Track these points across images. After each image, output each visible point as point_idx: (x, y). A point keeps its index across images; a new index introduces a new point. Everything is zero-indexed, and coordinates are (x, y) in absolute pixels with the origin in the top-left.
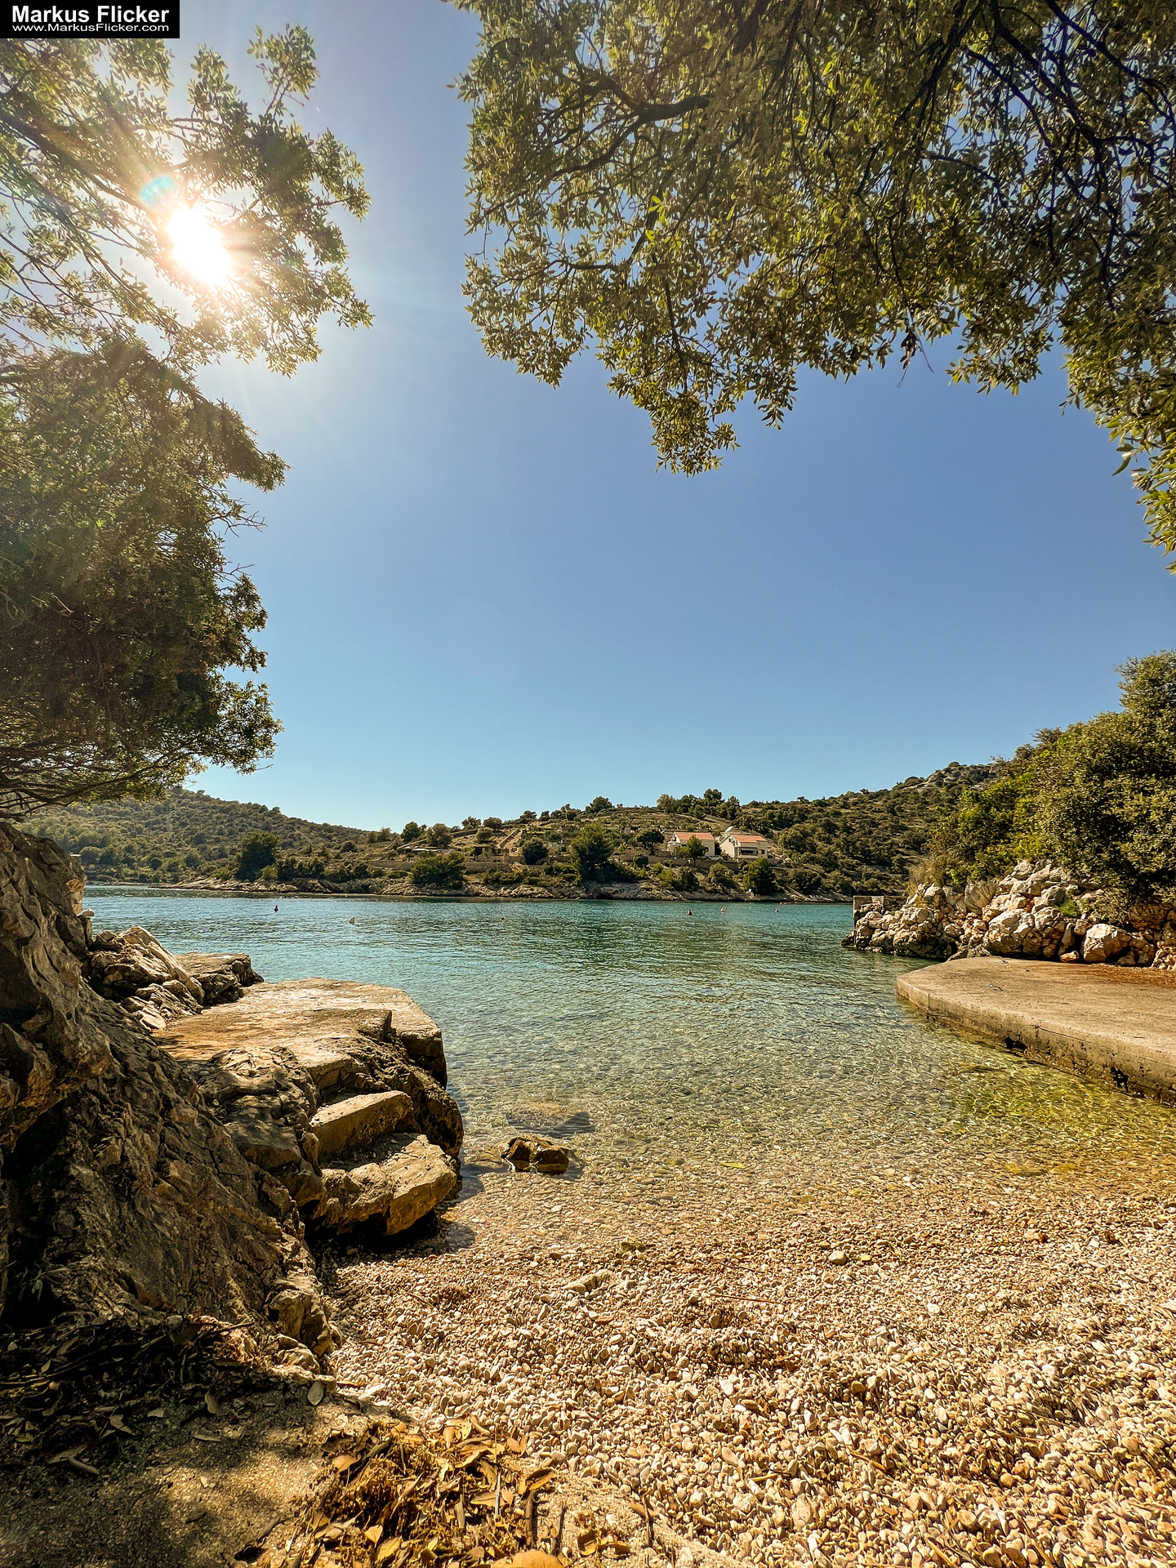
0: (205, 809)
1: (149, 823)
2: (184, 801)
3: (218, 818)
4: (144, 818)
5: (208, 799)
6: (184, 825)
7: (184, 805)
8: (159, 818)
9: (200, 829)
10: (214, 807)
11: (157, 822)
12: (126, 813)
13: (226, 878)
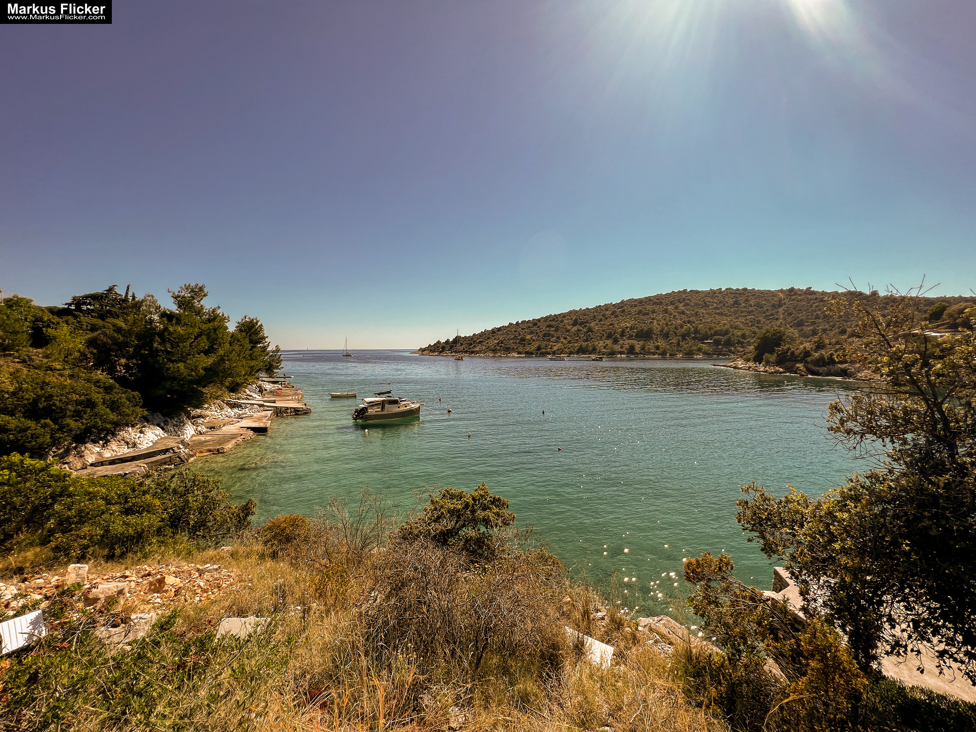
0: (809, 301)
1: (767, 316)
2: (793, 297)
3: (817, 306)
4: (764, 313)
5: (814, 293)
6: (790, 314)
7: (793, 300)
8: (774, 312)
9: (802, 316)
10: (816, 299)
11: (772, 315)
12: (752, 311)
13: (748, 360)
